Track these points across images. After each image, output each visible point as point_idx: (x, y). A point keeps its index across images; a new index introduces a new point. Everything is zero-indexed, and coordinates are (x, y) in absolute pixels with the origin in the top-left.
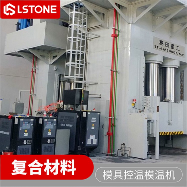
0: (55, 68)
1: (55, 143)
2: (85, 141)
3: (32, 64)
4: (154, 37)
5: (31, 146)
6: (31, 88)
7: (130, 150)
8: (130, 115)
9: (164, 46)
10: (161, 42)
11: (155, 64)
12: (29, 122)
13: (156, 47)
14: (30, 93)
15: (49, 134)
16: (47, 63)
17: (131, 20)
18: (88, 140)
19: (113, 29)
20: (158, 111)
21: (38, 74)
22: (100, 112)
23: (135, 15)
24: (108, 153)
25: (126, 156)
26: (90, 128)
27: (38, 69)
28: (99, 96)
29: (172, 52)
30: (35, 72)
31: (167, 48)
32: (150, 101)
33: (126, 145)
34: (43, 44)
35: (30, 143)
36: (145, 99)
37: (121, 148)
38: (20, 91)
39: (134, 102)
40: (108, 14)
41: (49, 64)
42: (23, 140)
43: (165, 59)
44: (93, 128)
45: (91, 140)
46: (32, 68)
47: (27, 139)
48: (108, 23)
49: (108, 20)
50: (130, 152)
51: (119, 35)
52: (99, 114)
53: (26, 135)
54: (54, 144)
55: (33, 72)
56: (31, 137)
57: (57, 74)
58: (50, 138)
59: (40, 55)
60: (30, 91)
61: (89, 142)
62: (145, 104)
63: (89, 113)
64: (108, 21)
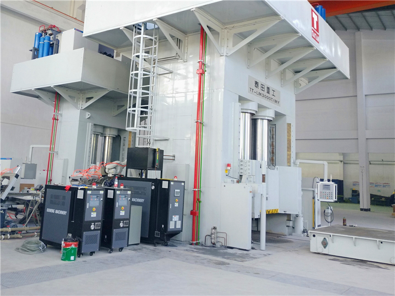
0: (88, 115)
1: (129, 227)
2: (166, 224)
3: (54, 108)
4: (249, 76)
5: (99, 232)
6: (51, 143)
7: (225, 238)
8: (225, 186)
9: (259, 90)
10: (256, 83)
11: (247, 114)
12: (98, 196)
13: (252, 90)
14: (50, 150)
15: (122, 213)
16: (77, 108)
17: (225, 51)
18: (171, 222)
19: (199, 62)
20: (264, 181)
21: (61, 122)
22: (184, 182)
23: (231, 44)
24: (193, 240)
25: (218, 245)
26: (173, 205)
27: (61, 116)
28: (171, 158)
29: (268, 98)
30: (58, 120)
31: (262, 92)
32: (249, 167)
33: (218, 230)
34: (80, 81)
35: (98, 228)
36: (241, 163)
37: (212, 234)
38: (31, 146)
39: (229, 168)
40: (186, 41)
41: (81, 108)
42: (90, 223)
43: (260, 107)
44: (176, 205)
45: (174, 222)
46: (54, 113)
47: (95, 222)
48: (186, 54)
49: (186, 49)
50: (226, 240)
51: (206, 71)
52: (183, 184)
53: (94, 215)
54: (127, 229)
55: (54, 119)
56: (100, 219)
57: (90, 124)
58: (123, 220)
59: (69, 96)
60: (49, 146)
61: (171, 226)
62: (241, 171)
63: (172, 183)
64: (186, 51)
